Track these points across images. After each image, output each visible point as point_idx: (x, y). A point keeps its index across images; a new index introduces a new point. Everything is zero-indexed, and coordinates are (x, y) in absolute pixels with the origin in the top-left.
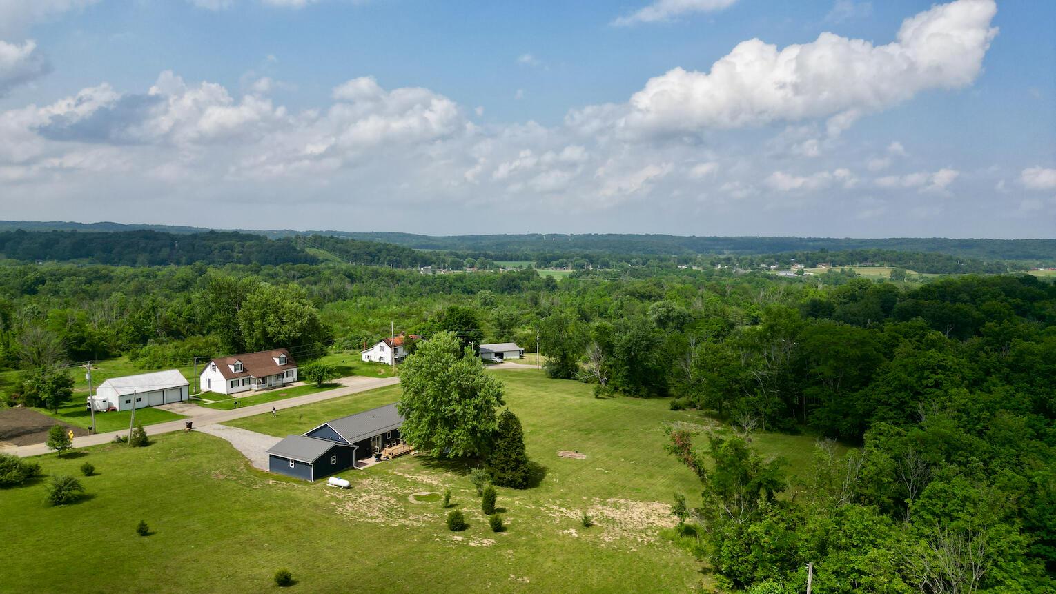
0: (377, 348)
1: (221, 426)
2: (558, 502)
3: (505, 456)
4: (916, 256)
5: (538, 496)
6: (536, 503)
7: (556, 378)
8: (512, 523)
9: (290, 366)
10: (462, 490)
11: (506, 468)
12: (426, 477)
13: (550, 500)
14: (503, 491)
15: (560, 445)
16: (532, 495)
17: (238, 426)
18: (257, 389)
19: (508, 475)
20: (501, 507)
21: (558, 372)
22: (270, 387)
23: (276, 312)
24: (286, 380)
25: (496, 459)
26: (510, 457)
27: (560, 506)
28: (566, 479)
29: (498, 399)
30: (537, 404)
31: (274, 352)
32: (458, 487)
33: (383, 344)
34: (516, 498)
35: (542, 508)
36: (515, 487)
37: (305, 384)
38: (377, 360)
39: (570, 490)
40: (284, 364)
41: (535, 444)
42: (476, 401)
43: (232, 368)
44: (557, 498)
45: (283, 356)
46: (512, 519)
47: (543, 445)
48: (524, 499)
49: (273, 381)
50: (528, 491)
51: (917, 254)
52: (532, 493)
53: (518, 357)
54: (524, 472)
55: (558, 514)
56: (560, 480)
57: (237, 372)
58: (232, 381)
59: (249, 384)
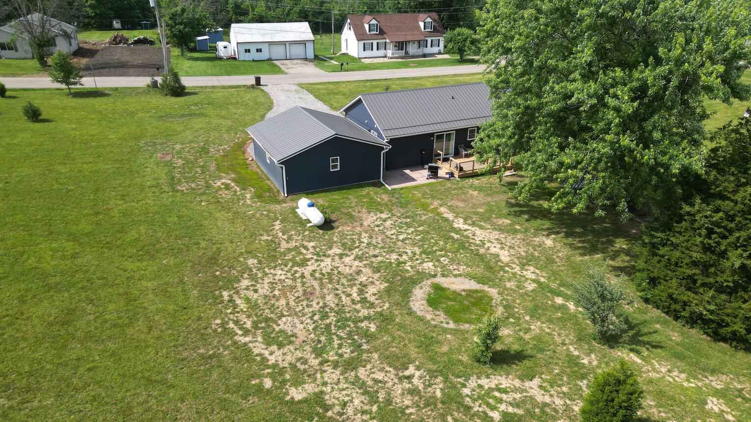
9: (437, 34)
10: (559, 301)
11: (700, 280)
12: (495, 235)
18: (391, 56)
22: (407, 56)
29: (725, 78)
31: (422, 16)
32: (554, 286)
40: (429, 30)
42: (648, 74)
43: (366, 27)
45: (430, 20)
49: (412, 49)
57: (372, 32)
58: (364, 44)
59: (385, 49)
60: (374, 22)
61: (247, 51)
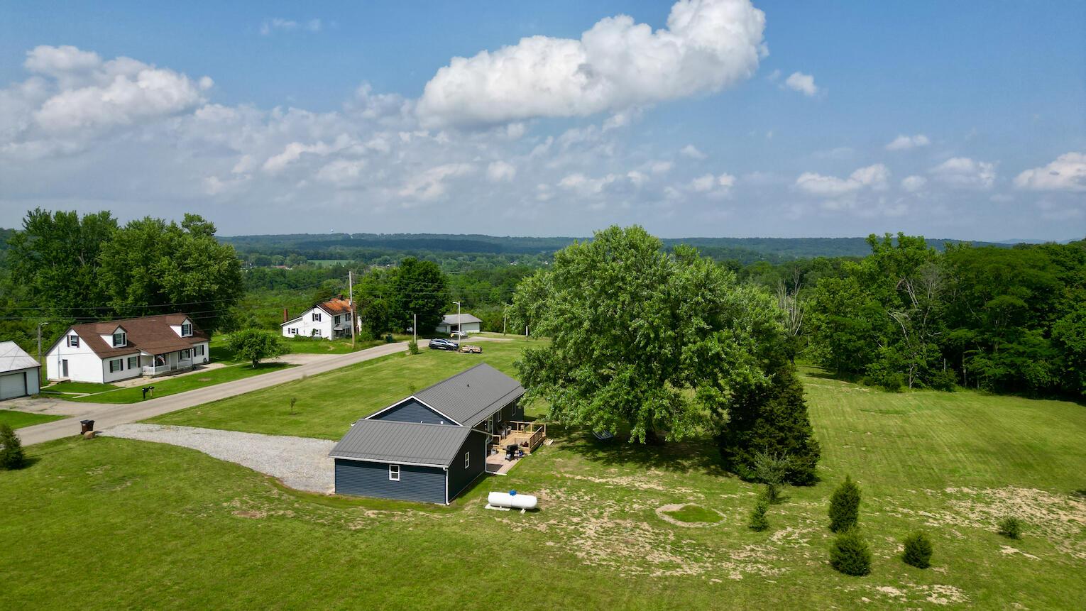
0: (308, 317)
1: (150, 426)
4: (724, 252)
9: (198, 339)
17: (177, 423)
18: (154, 373)
22: (174, 371)
23: (171, 254)
24: (194, 360)
31: (169, 318)
33: (317, 311)
36: (801, 483)
37: (226, 366)
38: (308, 334)
40: (188, 335)
43: (109, 340)
45: (187, 322)
49: (175, 363)
51: (724, 249)
57: (118, 346)
58: (111, 362)
59: (139, 366)
60: (120, 331)
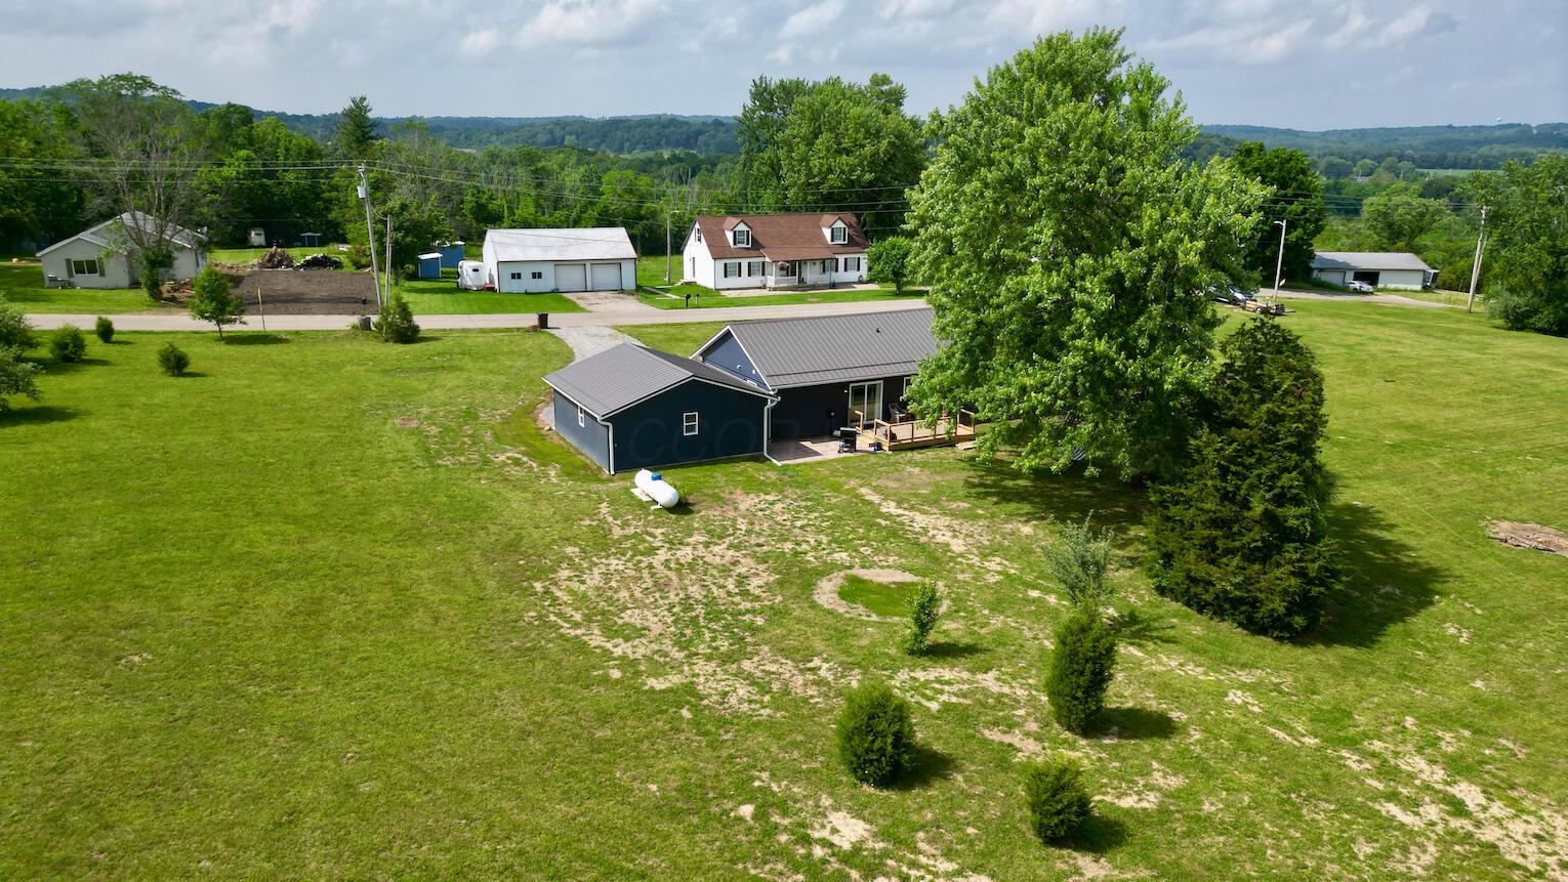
1: (606, 331)
2: (1449, 743)
3: (1226, 497)
5: (1349, 689)
6: (1334, 723)
7: (1522, 329)
8: (1163, 811)
9: (855, 249)
10: (1034, 593)
11: (1222, 545)
12: (945, 520)
13: (1409, 721)
14: (1197, 631)
15: (1502, 499)
16: (1322, 678)
18: (776, 286)
19: (1226, 578)
20: (1153, 705)
21: (1528, 315)
24: (841, 276)
25: (1188, 502)
26: (1246, 505)
27: (1458, 767)
28: (1506, 633)
30: (1446, 375)
31: (827, 218)
32: (1029, 578)
34: (1245, 677)
35: (1352, 760)
36: (1255, 627)
37: (877, 288)
39: (1524, 688)
40: (841, 242)
41: (1402, 483)
43: (729, 237)
44: (1448, 719)
45: (841, 224)
46: (1175, 782)
47: (1430, 491)
48: (1277, 688)
49: (811, 274)
50: (1313, 657)
52: (1329, 668)
53: (1419, 287)
54: (1301, 573)
55: (1432, 812)
56: (1476, 636)
57: (739, 245)
58: (725, 265)
59: (763, 275)
60: (742, 227)
61: (516, 276)
